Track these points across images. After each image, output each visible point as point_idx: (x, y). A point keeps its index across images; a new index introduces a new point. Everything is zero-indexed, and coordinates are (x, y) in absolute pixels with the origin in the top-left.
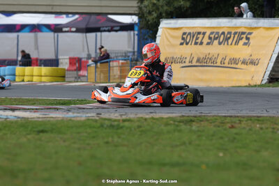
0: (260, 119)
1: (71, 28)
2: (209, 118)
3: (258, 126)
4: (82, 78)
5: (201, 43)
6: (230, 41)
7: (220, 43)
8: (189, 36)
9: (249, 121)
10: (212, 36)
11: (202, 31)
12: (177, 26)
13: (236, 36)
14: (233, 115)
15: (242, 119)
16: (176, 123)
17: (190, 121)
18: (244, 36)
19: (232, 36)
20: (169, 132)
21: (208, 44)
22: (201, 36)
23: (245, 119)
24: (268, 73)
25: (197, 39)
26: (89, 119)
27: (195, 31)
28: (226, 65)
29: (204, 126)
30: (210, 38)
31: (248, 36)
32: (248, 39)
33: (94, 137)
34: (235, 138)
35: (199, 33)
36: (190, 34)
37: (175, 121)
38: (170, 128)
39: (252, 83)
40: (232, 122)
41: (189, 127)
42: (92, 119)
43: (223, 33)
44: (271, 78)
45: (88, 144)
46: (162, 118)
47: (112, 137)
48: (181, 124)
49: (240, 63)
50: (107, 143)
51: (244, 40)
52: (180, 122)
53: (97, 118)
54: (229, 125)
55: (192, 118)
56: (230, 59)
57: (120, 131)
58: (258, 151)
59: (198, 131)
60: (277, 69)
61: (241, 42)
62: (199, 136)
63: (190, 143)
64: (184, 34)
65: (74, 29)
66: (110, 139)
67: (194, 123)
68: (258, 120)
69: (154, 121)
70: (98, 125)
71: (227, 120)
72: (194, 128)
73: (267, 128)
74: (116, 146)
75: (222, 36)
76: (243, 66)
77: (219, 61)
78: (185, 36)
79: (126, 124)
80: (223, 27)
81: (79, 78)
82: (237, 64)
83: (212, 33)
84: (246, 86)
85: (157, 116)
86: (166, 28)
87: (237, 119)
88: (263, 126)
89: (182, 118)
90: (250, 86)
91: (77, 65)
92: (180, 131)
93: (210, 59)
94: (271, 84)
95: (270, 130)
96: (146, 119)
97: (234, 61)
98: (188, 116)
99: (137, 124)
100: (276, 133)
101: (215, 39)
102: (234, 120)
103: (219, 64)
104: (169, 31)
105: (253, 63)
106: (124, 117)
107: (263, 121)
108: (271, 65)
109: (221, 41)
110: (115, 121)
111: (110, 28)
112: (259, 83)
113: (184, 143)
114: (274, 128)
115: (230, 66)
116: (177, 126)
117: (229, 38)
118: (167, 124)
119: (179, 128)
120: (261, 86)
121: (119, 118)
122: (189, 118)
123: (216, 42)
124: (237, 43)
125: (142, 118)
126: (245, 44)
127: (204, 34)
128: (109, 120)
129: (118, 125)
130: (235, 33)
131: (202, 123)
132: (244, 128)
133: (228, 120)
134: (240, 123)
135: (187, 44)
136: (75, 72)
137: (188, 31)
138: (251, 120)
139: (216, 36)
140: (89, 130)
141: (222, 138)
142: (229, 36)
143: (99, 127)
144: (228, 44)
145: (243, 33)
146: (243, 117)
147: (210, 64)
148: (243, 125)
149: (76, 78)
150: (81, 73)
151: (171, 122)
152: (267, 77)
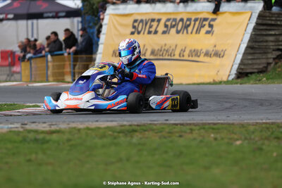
0: (215, 127)
1: (7, 15)
2: (155, 127)
3: (212, 135)
4: (15, 75)
5: (156, 32)
6: (190, 29)
7: (178, 32)
8: (141, 24)
9: (202, 131)
10: (169, 23)
11: (157, 17)
12: (127, 12)
13: (197, 23)
14: (185, 122)
15: (193, 127)
16: (116, 134)
17: (131, 131)
18: (207, 23)
19: (193, 23)
20: (103, 146)
21: (164, 33)
22: (155, 24)
23: (198, 128)
24: (236, 67)
25: (151, 27)
26: (10, 131)
27: (148, 17)
28: (186, 58)
29: (147, 138)
30: (166, 26)
31: (212, 23)
32: (211, 26)
33: (14, 154)
34: (181, 153)
35: (153, 20)
36: (142, 21)
37: (114, 132)
38: (105, 141)
39: (218, 79)
40: (182, 132)
41: (128, 139)
42: (14, 132)
43: (182, 20)
44: (240, 73)
45: (7, 163)
46: (99, 128)
47: (36, 153)
48: (121, 135)
49: (202, 55)
50: (29, 161)
51: (207, 28)
52: (119, 132)
53: (21, 130)
54: (177, 135)
55: (134, 127)
56: (191, 51)
57: (45, 146)
58: (207, 168)
59: (139, 144)
60: (246, 62)
61: (203, 31)
62: (140, 150)
63: (128, 160)
64: (135, 21)
65: (11, 16)
66: (33, 156)
67: (137, 134)
68: (213, 129)
69: (89, 132)
70: (20, 138)
71: (176, 130)
72: (134, 140)
73: (222, 139)
74: (40, 165)
75: (181, 23)
76: (207, 59)
77: (177, 53)
78: (136, 24)
79: (54, 137)
80: (181, 13)
81: (12, 75)
82: (199, 56)
83: (168, 20)
84: (210, 84)
85: (94, 125)
86: (113, 15)
87: (188, 127)
88: (218, 136)
89: (123, 128)
90: (215, 83)
91: (10, 60)
92: (116, 145)
93: (167, 51)
94: (239, 80)
95: (226, 140)
96: (79, 130)
97: (196, 53)
98: (130, 125)
99: (66, 136)
100: (232, 144)
101: (173, 26)
102: (184, 128)
103: (177, 57)
104: (118, 18)
105: (217, 54)
106: (53, 128)
107: (218, 129)
108: (240, 57)
109: (179, 28)
110: (43, 132)
111: (54, 14)
112: (225, 79)
113: (120, 160)
114: (231, 139)
115: (190, 58)
116: (115, 138)
117: (189, 25)
118: (103, 136)
119: (116, 141)
120: (227, 82)
121: (48, 129)
122: (131, 128)
123: (173, 31)
124: (198, 31)
125: (75, 128)
126: (208, 32)
127: (159, 21)
128: (36, 131)
129: (44, 139)
130: (196, 20)
131: (146, 133)
132: (195, 139)
133: (178, 128)
134: (191, 133)
135: (139, 33)
136: (8, 68)
137: (139, 18)
138: (204, 128)
139: (174, 23)
140: (9, 146)
141: (166, 152)
142: (188, 23)
143: (21, 142)
144: (187, 33)
145: (205, 19)
146: (195, 125)
147: (167, 57)
148: (195, 135)
149: (8, 75)
150: (15, 69)
151: (110, 133)
152: (234, 71)
